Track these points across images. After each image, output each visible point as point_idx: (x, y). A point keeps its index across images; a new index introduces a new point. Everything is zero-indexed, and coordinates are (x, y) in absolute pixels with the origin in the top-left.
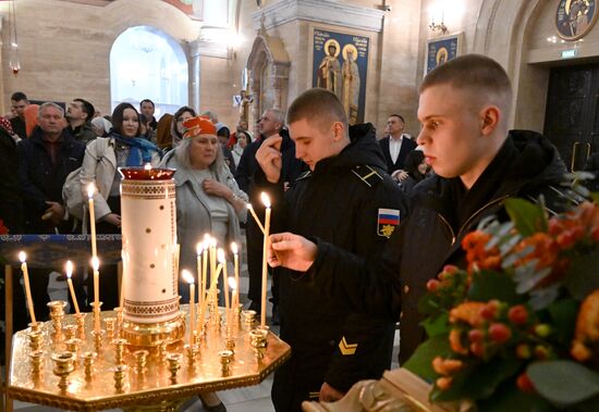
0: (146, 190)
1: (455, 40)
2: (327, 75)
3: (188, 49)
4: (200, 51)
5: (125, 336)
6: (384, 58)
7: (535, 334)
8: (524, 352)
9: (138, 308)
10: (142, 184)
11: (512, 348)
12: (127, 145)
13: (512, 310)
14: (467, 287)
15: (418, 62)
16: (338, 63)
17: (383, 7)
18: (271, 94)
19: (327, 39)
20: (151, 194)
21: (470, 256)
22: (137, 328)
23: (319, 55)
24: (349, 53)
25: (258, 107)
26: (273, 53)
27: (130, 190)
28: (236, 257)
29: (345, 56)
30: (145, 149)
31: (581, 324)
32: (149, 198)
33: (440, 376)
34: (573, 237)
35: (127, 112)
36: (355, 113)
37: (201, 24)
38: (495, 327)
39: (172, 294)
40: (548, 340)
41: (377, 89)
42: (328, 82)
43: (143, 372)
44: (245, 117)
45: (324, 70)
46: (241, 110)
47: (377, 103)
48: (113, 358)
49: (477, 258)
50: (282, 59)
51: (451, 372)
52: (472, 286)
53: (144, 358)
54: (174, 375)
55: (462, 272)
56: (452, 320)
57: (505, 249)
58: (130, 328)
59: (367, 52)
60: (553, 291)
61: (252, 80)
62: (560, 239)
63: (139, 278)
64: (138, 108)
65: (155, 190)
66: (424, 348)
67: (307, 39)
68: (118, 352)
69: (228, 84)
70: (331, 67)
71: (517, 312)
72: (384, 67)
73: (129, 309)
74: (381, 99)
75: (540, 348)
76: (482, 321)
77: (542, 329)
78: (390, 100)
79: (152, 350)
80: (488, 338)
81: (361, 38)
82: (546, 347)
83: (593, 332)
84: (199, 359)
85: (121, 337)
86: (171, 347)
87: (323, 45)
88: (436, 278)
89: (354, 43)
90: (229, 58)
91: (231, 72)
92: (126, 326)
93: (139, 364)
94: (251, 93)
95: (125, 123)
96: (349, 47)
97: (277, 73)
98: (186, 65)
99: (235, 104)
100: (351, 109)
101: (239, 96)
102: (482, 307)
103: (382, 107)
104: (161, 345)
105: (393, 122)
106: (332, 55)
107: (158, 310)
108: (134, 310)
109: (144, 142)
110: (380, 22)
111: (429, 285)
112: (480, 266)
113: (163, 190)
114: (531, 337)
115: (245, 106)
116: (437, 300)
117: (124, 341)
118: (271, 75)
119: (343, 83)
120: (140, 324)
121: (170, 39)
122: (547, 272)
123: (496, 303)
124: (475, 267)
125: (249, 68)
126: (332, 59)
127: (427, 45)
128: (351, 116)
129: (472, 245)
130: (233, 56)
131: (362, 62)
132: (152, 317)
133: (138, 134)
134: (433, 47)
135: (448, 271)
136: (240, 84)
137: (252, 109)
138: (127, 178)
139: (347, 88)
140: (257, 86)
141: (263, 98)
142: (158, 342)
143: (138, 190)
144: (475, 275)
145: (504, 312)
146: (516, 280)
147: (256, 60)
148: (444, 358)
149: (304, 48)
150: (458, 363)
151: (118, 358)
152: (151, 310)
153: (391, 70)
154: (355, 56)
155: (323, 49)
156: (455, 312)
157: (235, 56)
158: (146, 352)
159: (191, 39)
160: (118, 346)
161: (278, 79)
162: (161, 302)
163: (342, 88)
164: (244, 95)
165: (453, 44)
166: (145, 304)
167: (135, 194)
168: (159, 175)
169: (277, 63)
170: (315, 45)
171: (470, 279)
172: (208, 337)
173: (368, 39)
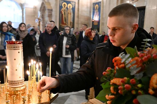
0: (14, 47)
1: (100, 2)
2: (63, 13)
3: (22, 6)
4: (25, 6)
5: (9, 91)
6: (80, 8)
7: (137, 87)
8: (134, 92)
9: (12, 83)
10: (13, 45)
11: (130, 91)
12: (4, 34)
13: (131, 80)
14: (115, 74)
15: (90, 9)
16: (66, 9)
18: (47, 19)
19: (63, 2)
20: (15, 48)
21: (115, 64)
22: (12, 89)
23: (61, 7)
24: (70, 7)
25: (43, 23)
26: (47, 7)
27: (9, 47)
28: (41, 67)
29: (68, 7)
30: (10, 35)
31: (151, 84)
32: (15, 49)
33: (108, 100)
34: (147, 58)
35: (4, 25)
36: (72, 24)
38: (126, 85)
39: (22, 78)
40: (141, 89)
41: (78, 17)
42: (64, 15)
43: (15, 102)
44: (39, 25)
45: (62, 11)
46: (38, 24)
47: (78, 21)
48: (5, 98)
49: (117, 65)
50: (50, 8)
51: (111, 99)
52: (116, 73)
53: (15, 98)
54: (24, 102)
55: (113, 69)
56: (111, 83)
57: (127, 62)
58: (10, 89)
59: (75, 6)
60: (141, 74)
61: (41, 15)
62: (143, 59)
63: (12, 74)
64: (7, 23)
65: (17, 47)
66: (101, 92)
67: (57, 2)
68: (7, 96)
69: (34, 16)
70: (64, 11)
71: (133, 81)
72: (80, 10)
73: (9, 83)
74: (79, 20)
75: (139, 91)
76: (122, 83)
77: (139, 85)
78: (82, 20)
79: (17, 95)
80: (124, 89)
81: (73, 2)
82: (141, 91)
83: (155, 86)
84: (31, 97)
85: (7, 92)
86: (23, 94)
87: (62, 4)
88: (105, 71)
89: (71, 3)
90: (34, 8)
91: (35, 13)
92: (8, 88)
93: (13, 99)
94: (41, 18)
95: (3, 28)
96: (69, 5)
97: (49, 12)
98: (21, 10)
99: (36, 22)
100: (71, 23)
101: (37, 19)
102: (121, 80)
103: (80, 22)
104: (20, 93)
105: (83, 27)
106: (65, 7)
107: (18, 83)
108: (11, 83)
109: (9, 33)
111: (103, 73)
112: (118, 67)
113: (19, 47)
114: (136, 88)
115: (39, 22)
116: (106, 78)
117: (8, 93)
118: (47, 13)
119: (68, 15)
120: (13, 88)
121: (16, 3)
122: (140, 68)
123: (126, 78)
124: (117, 68)
125: (40, 11)
126: (65, 8)
127: (92, 4)
128: (71, 25)
129: (116, 61)
130: (35, 8)
131: (73, 9)
132: (17, 85)
133: (8, 31)
134: (94, 5)
135: (108, 69)
136: (38, 16)
137: (41, 23)
138: (8, 44)
139: (69, 17)
140: (43, 16)
141: (44, 20)
142: (19, 93)
143: (11, 47)
144: (117, 70)
145: (129, 81)
146: (130, 71)
147: (42, 9)
148: (108, 95)
149: (56, 5)
150: (113, 96)
151: (7, 98)
152: (16, 83)
153: (82, 11)
154: (71, 7)
156: (112, 81)
158: (15, 96)
159: (22, 3)
160: (6, 94)
161: (49, 14)
162: (19, 81)
163: (68, 17)
164: (39, 19)
165: (100, 4)
166: (14, 81)
167: (10, 48)
168: (18, 43)
169: (48, 10)
170: (59, 4)
171: (115, 71)
172: (33, 91)
173: (75, 2)
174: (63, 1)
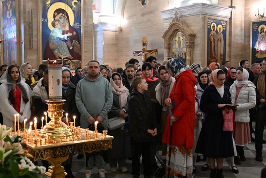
2: (212, 40)
15: (245, 31)
16: (216, 34)
17: (231, 7)
23: (209, 30)
29: (218, 30)
36: (222, 57)
37: (99, 14)
45: (211, 37)
47: (230, 52)
59: (226, 28)
67: (205, 23)
70: (213, 36)
72: (233, 35)
74: (232, 50)
81: (224, 21)
89: (221, 24)
91: (117, 39)
96: (220, 26)
97: (190, 40)
100: (221, 55)
103: (232, 54)
106: (214, 30)
110: (230, 14)
119: (218, 43)
126: (214, 32)
128: (221, 59)
131: (224, 32)
134: (255, 25)
149: (204, 27)
154: (222, 30)
155: (210, 27)
157: (121, 30)
161: (190, 43)
163: (217, 46)
169: (191, 35)
170: (208, 26)
173: (226, 22)
174: (212, 21)
